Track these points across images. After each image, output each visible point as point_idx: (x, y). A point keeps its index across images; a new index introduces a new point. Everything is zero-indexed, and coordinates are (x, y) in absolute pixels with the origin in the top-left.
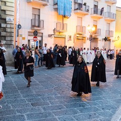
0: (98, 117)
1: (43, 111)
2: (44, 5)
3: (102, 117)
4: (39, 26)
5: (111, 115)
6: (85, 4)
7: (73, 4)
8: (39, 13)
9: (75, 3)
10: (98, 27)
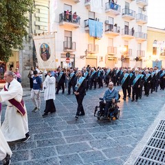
0: (130, 134)
1: (78, 128)
2: (76, 28)
3: (134, 134)
4: (71, 48)
5: (143, 132)
6: (116, 25)
7: (104, 25)
8: (71, 35)
9: (106, 24)
10: (129, 48)
